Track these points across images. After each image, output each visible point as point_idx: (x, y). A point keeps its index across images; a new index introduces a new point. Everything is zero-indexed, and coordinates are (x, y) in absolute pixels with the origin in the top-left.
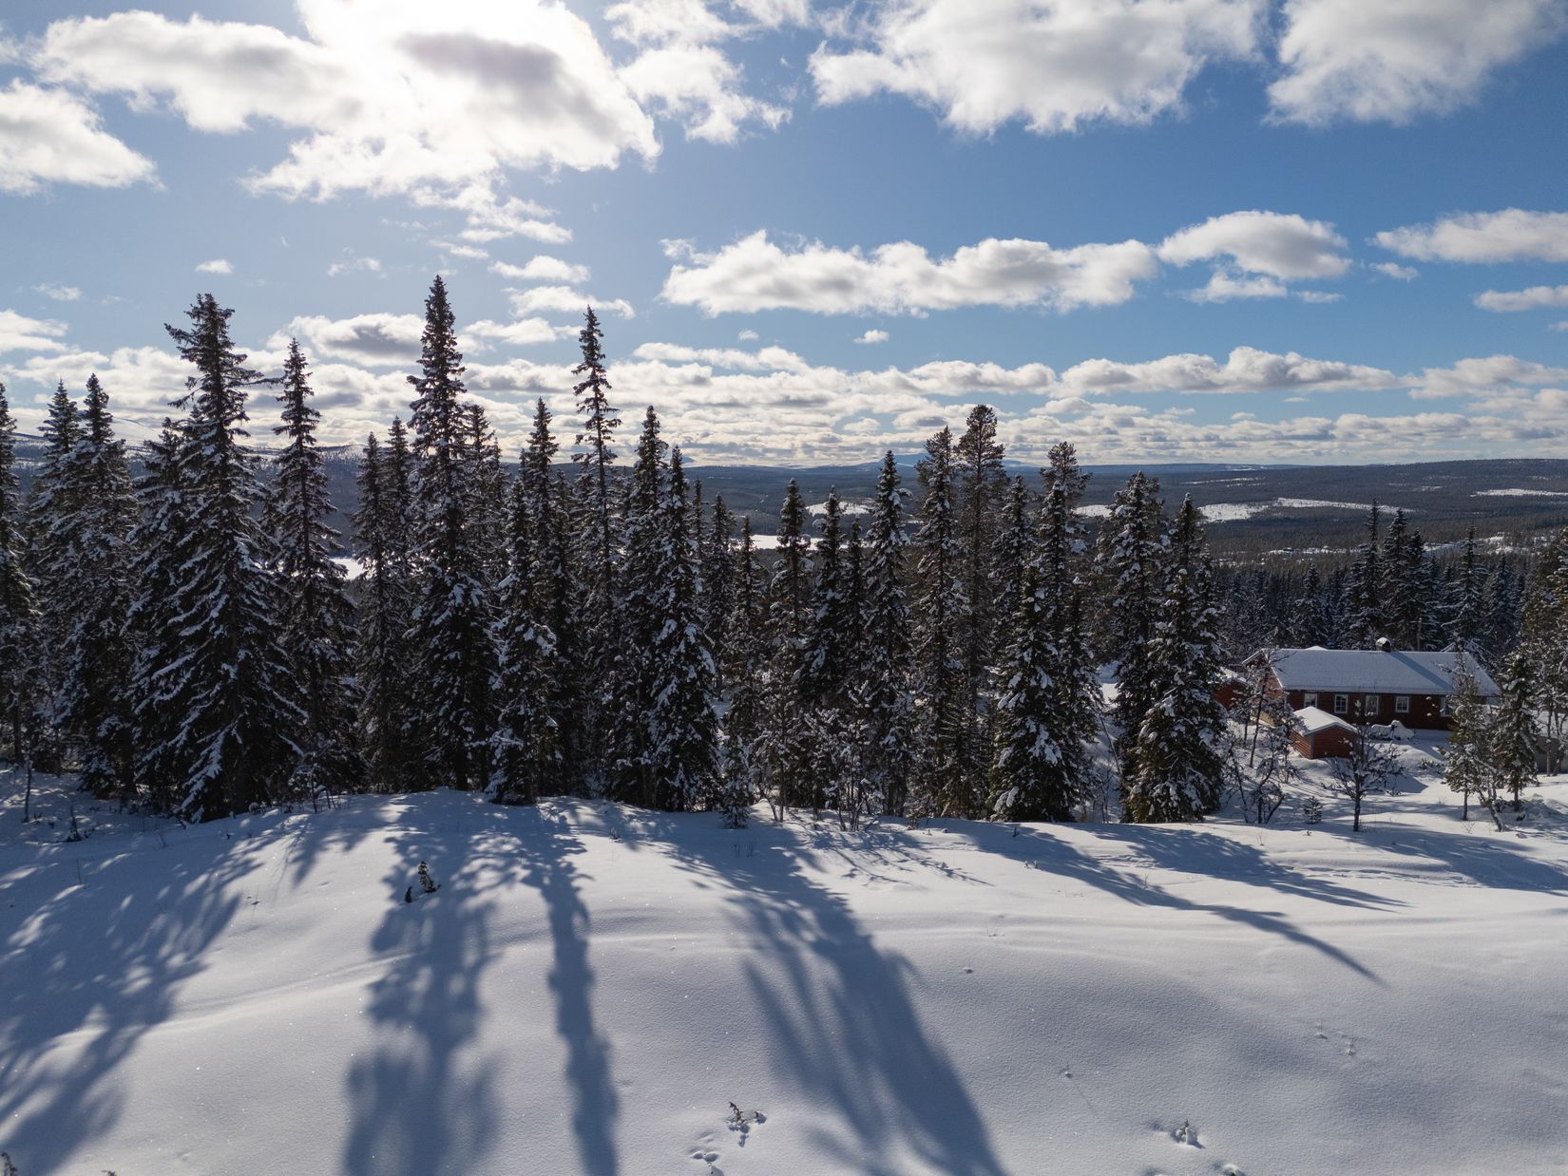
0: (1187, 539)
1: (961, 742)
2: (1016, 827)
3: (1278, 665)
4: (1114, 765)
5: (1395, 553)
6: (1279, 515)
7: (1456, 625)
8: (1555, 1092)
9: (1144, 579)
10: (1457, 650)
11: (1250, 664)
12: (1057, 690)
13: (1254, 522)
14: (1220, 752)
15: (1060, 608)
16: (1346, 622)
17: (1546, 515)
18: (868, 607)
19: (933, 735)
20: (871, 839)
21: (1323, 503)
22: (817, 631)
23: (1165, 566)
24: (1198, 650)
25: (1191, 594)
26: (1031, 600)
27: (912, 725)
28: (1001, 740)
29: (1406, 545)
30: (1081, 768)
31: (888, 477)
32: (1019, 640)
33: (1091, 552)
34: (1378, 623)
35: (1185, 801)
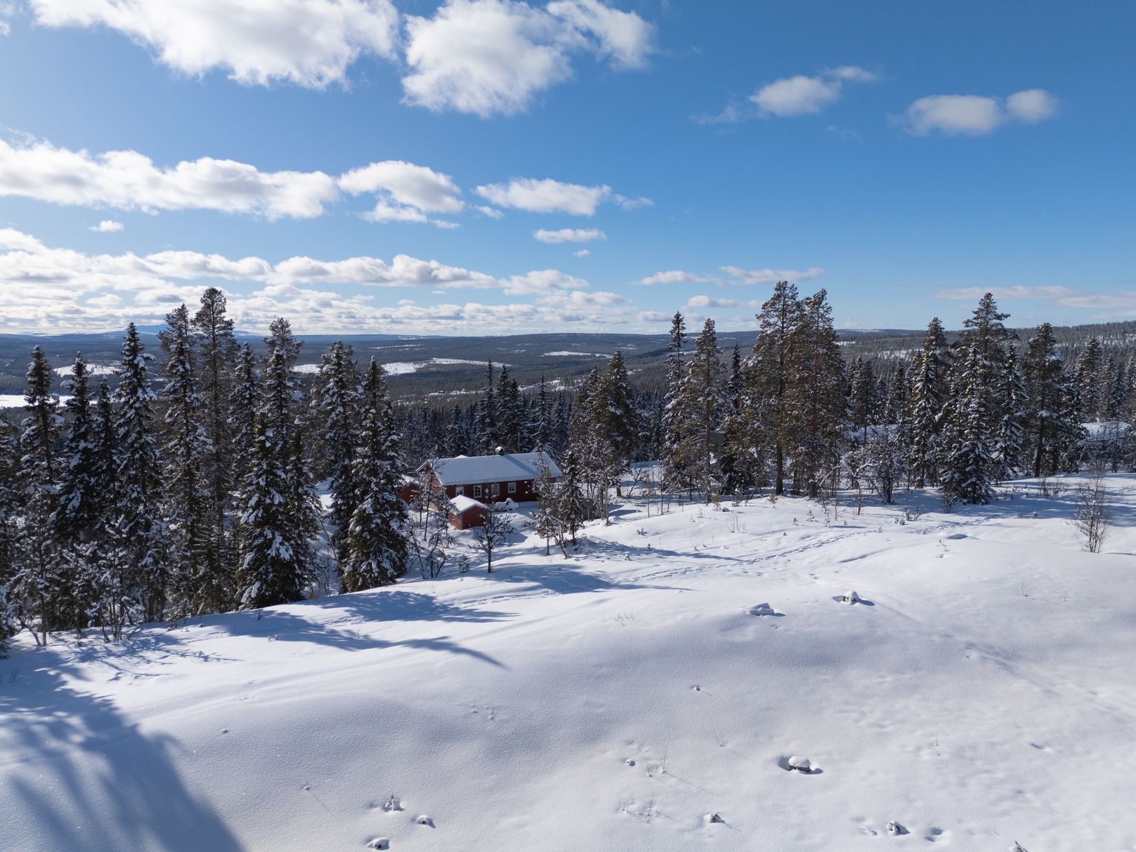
0: (374, 388)
1: (211, 554)
2: (260, 612)
3: (439, 470)
4: (332, 554)
5: (503, 393)
6: (434, 369)
7: (538, 435)
8: (601, 710)
9: (346, 418)
10: (539, 451)
11: (421, 471)
12: (287, 504)
13: (418, 374)
14: (404, 534)
15: (286, 442)
16: (478, 438)
17: (580, 367)
18: (121, 453)
19: (186, 551)
20: (134, 645)
21: (461, 361)
22: (71, 477)
23: (361, 408)
24: (386, 465)
25: (379, 427)
26: (262, 438)
27: (167, 546)
28: (244, 547)
29: (509, 389)
30: (308, 559)
31: (132, 344)
32: (255, 469)
33: (307, 399)
34: (495, 437)
35: (383, 571)
